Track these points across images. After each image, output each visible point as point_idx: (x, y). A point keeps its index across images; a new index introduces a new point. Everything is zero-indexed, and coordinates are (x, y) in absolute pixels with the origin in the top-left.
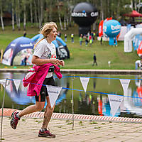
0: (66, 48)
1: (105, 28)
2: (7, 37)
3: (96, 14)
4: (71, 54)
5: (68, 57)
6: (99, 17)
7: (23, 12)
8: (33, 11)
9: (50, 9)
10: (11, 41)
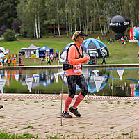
0: (106, 48)
1: (134, 33)
2: (63, 42)
3: (128, 23)
4: (110, 53)
5: (108, 55)
6: (129, 25)
7: (74, 24)
8: (82, 23)
9: (94, 21)
10: (66, 45)
